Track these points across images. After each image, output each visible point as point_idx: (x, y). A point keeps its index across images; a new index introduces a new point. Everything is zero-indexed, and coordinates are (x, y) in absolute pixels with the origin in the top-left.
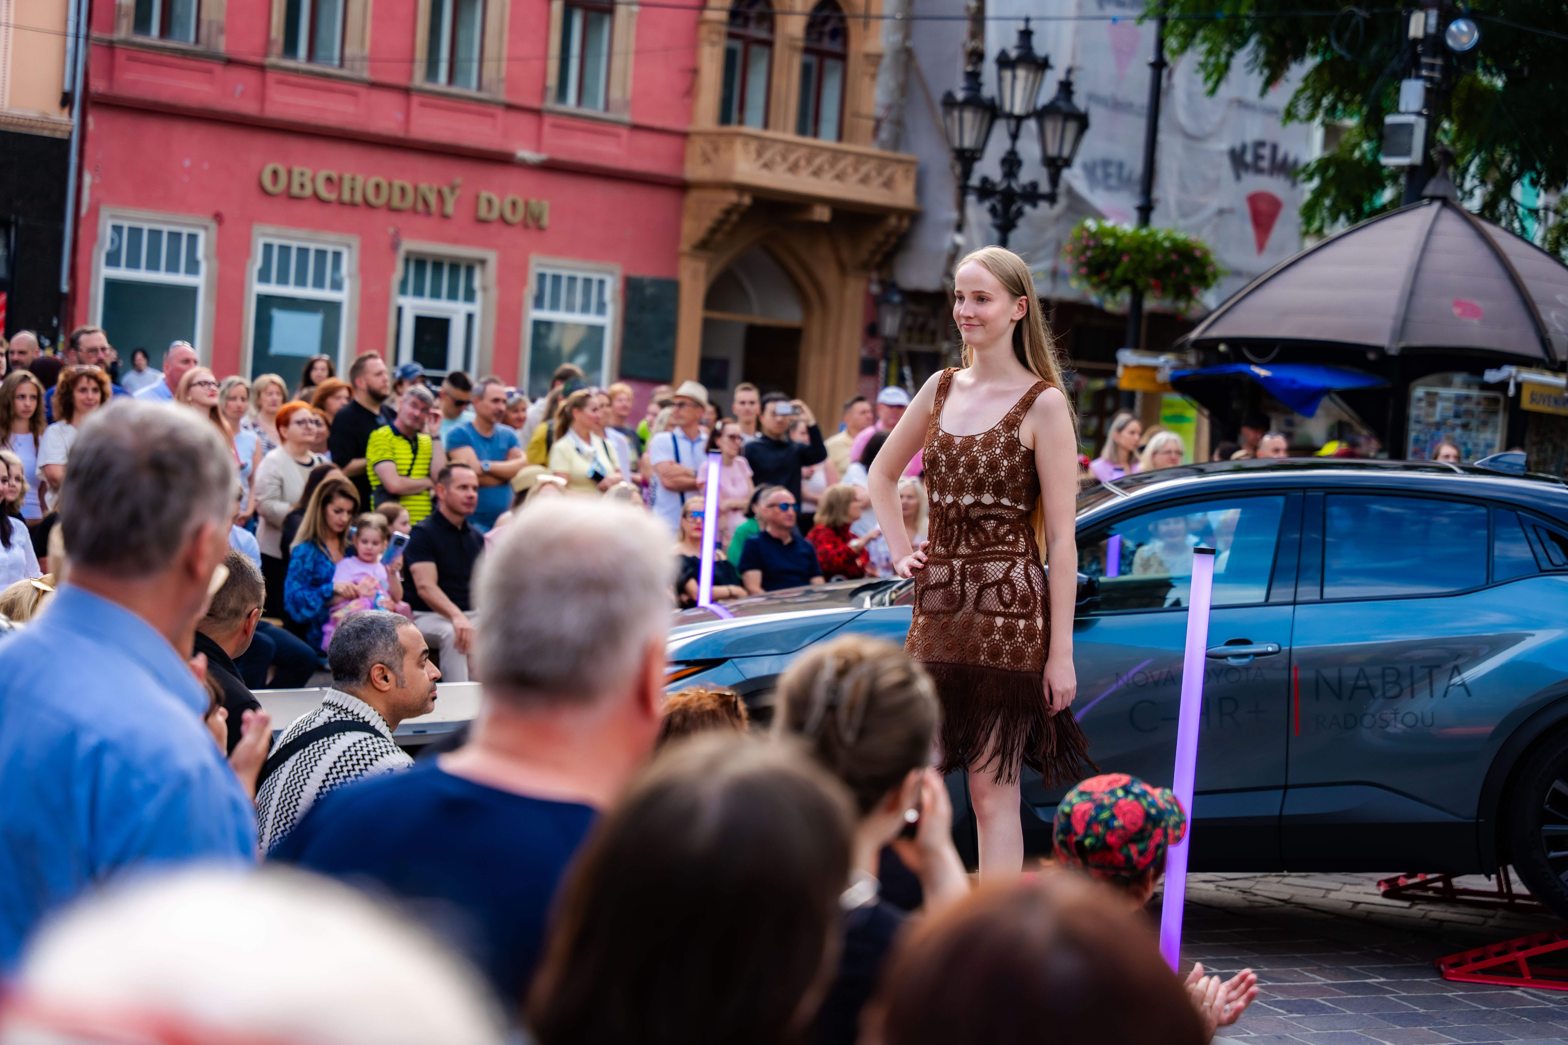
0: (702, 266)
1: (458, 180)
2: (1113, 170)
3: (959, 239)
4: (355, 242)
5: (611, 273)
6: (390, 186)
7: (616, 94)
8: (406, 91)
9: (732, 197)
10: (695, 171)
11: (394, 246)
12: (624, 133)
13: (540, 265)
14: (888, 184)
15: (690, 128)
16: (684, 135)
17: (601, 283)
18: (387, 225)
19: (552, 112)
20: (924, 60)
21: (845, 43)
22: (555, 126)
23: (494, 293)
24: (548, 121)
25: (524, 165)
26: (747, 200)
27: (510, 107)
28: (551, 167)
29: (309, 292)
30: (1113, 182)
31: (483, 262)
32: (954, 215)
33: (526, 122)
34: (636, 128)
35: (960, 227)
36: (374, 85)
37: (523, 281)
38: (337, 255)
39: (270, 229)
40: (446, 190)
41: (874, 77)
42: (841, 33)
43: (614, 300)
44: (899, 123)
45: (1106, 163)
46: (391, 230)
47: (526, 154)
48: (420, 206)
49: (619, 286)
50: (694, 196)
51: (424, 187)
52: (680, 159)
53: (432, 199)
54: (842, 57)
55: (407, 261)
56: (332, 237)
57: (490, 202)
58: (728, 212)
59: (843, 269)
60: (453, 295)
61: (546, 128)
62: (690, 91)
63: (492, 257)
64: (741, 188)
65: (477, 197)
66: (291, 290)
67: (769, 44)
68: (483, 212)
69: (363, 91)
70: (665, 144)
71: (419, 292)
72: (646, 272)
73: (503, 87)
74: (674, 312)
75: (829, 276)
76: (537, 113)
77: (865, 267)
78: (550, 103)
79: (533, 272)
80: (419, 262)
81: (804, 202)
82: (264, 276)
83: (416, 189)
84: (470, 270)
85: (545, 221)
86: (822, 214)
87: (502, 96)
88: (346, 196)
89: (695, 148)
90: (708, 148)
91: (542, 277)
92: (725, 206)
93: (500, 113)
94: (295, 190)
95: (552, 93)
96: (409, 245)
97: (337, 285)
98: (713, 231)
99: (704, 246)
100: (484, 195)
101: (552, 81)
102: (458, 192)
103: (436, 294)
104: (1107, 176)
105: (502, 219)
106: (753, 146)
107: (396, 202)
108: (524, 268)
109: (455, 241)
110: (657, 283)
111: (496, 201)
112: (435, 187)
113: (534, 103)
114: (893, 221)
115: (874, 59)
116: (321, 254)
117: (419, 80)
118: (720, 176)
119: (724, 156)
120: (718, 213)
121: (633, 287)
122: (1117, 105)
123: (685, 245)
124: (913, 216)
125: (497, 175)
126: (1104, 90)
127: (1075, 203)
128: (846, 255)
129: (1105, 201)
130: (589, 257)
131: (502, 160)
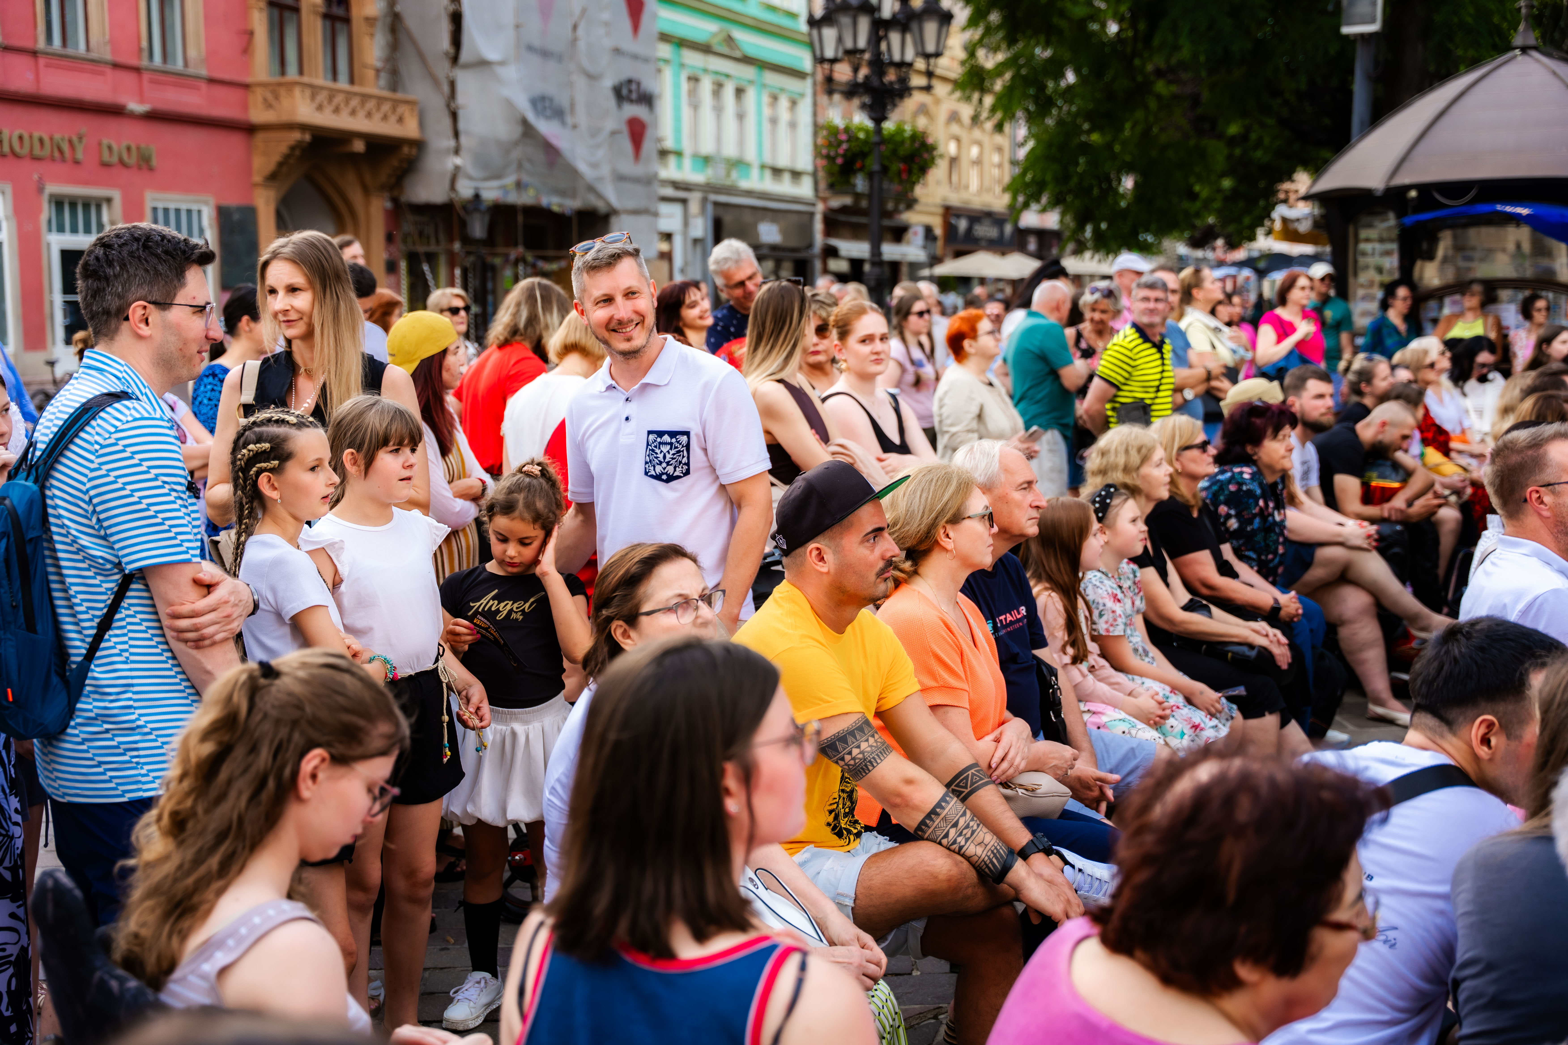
0: (272, 194)
1: (83, 130)
2: (547, 104)
3: (458, 161)
4: (8, 188)
5: (206, 203)
6: (31, 137)
7: (192, 53)
8: (34, 53)
9: (296, 136)
10: (258, 115)
11: (40, 190)
12: (204, 86)
13: (155, 200)
14: (400, 120)
15: (249, 80)
16: (246, 86)
17: (199, 212)
18: (34, 172)
19: (147, 69)
20: (411, 22)
21: (348, 9)
22: (152, 81)
24: (146, 77)
25: (133, 116)
26: (307, 137)
27: (116, 66)
28: (154, 117)
30: (548, 113)
31: (109, 200)
32: (452, 143)
33: (128, 79)
34: (212, 81)
35: (457, 151)
36: (7, 49)
37: (142, 215)
40: (75, 139)
41: (372, 35)
43: (211, 226)
44: (394, 72)
45: (543, 98)
46: (36, 177)
47: (136, 106)
48: (56, 154)
49: (214, 214)
50: (260, 137)
51: (57, 137)
52: (245, 107)
53: (66, 147)
54: (347, 20)
55: (50, 202)
57: (110, 148)
58: (293, 148)
59: (366, 191)
60: (87, 230)
61: (146, 83)
62: (247, 49)
63: (116, 195)
64: (303, 127)
65: (100, 144)
67: (298, 10)
68: (106, 157)
70: (232, 95)
71: (61, 229)
72: (233, 201)
73: (108, 48)
75: (356, 197)
76: (137, 70)
77: (383, 188)
78: (145, 63)
79: (149, 205)
80: (58, 203)
81: (344, 137)
83: (51, 139)
84: (99, 207)
85: (154, 162)
86: (359, 146)
87: (108, 56)
89: (256, 98)
90: (269, 96)
91: (155, 209)
92: (292, 143)
93: (109, 71)
95: (145, 54)
96: (52, 188)
98: (281, 165)
99: (273, 177)
100: (105, 142)
101: (144, 44)
102: (84, 141)
103: (74, 230)
104: (545, 108)
105: (122, 162)
106: (308, 92)
107: (37, 151)
108: (141, 203)
109: (86, 183)
110: (240, 209)
111: (115, 147)
112: (66, 137)
113: (133, 62)
114: (406, 150)
115: (370, 21)
117: (41, 44)
118: (285, 118)
119: (285, 102)
120: (283, 148)
121: (223, 215)
122: (545, 54)
123: (257, 178)
124: (419, 145)
125: (113, 125)
126: (537, 42)
127: (528, 129)
128: (368, 179)
129: (545, 127)
130: (187, 190)
131: (115, 111)
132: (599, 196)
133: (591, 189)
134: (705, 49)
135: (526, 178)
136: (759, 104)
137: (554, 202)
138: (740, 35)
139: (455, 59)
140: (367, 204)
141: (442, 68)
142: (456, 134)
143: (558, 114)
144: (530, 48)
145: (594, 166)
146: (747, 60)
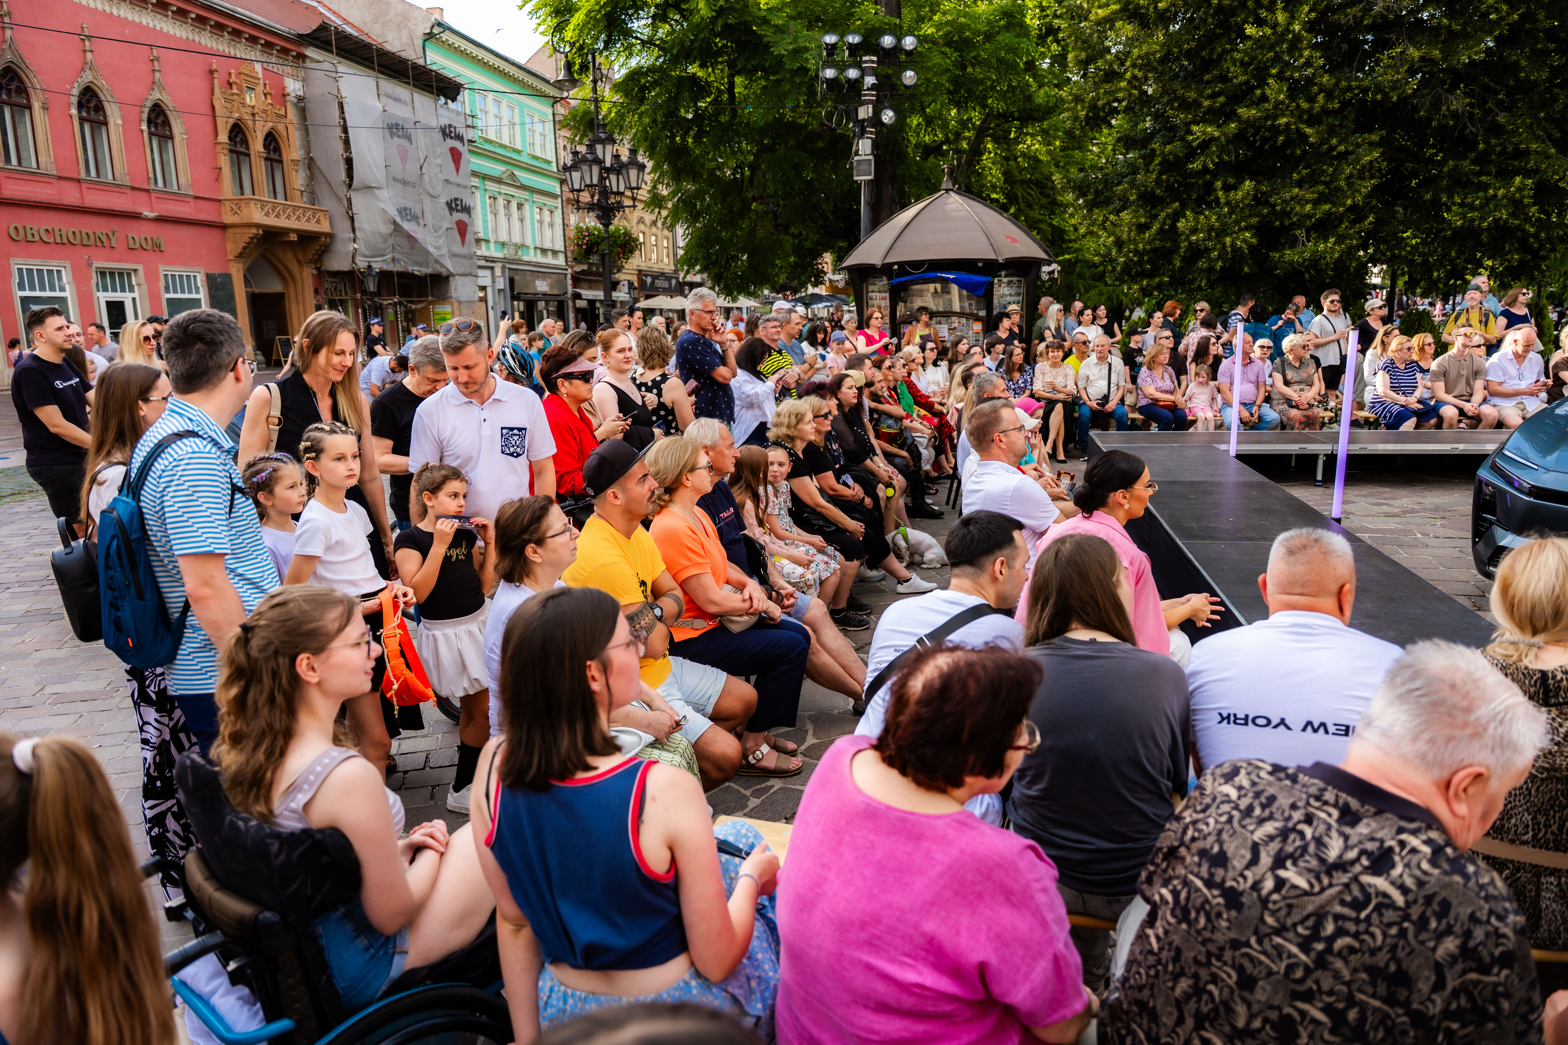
0: (241, 266)
1: (115, 228)
2: (408, 212)
3: (356, 246)
4: (68, 265)
5: (199, 272)
6: (81, 232)
7: (182, 181)
8: (79, 181)
9: (254, 231)
10: (228, 218)
11: (90, 265)
12: (192, 201)
13: (164, 270)
14: (318, 222)
15: (221, 197)
16: (220, 201)
17: (195, 278)
18: (85, 254)
19: (154, 191)
20: (320, 163)
21: (280, 155)
22: (158, 198)
23: (145, 287)
24: (154, 195)
25: (147, 219)
26: (261, 232)
27: (133, 188)
28: (161, 220)
29: (48, 294)
30: (409, 217)
31: (135, 271)
32: (351, 235)
33: (142, 196)
34: (196, 198)
35: (354, 241)
36: (60, 178)
37: (158, 280)
38: (59, 272)
39: (20, 261)
40: (110, 233)
41: (297, 171)
42: (277, 150)
43: (203, 285)
44: (312, 193)
45: (405, 209)
46: (86, 257)
47: (147, 213)
48: (99, 243)
49: (204, 278)
50: (230, 231)
51: (98, 233)
52: (219, 214)
53: (104, 238)
54: (281, 162)
55: (96, 272)
56: (55, 263)
57: (133, 239)
58: (252, 238)
59: (300, 263)
60: (123, 290)
61: (154, 200)
62: (218, 179)
63: (140, 268)
64: (258, 226)
65: (127, 236)
66: (38, 293)
67: (248, 155)
68: (131, 244)
69: (54, 181)
70: (211, 206)
71: (105, 289)
72: (216, 270)
73: (127, 178)
74: (232, 289)
75: (294, 267)
76: (148, 191)
77: (310, 262)
78: (152, 187)
79: (162, 273)
80: (102, 273)
81: (283, 232)
82: (21, 287)
83: (94, 233)
84: (129, 275)
85: (163, 248)
86: (294, 237)
87: (128, 183)
88: (58, 240)
89: (226, 208)
90: (234, 208)
91: (166, 276)
92: (251, 235)
93: (129, 191)
94: (30, 238)
95: (152, 181)
96: (97, 264)
97: (62, 289)
98: (245, 248)
99: (240, 256)
100: (130, 235)
101: (151, 175)
102: (116, 234)
103: (114, 290)
104: (406, 215)
105: (142, 248)
106: (259, 205)
107: (85, 242)
108: (157, 272)
109: (120, 261)
110: (220, 275)
111: (137, 238)
112: (104, 232)
113: (145, 186)
114: (323, 239)
115: (295, 162)
116: (50, 272)
117: (83, 175)
118: (245, 221)
119: (245, 211)
120: (246, 239)
121: (210, 279)
122: (405, 183)
123: (231, 257)
124: (331, 236)
125: (134, 224)
126: (399, 177)
127: (397, 228)
128: (300, 257)
129: (407, 226)
130: (186, 265)
131: (136, 216)
132: (442, 266)
133: (437, 262)
134: (499, 181)
135: (397, 256)
136: (532, 213)
137: (416, 270)
138: (518, 173)
139: (350, 186)
140: (302, 272)
141: (342, 190)
142: (354, 230)
143: (415, 218)
144: (395, 179)
145: (438, 248)
146: (523, 187)
